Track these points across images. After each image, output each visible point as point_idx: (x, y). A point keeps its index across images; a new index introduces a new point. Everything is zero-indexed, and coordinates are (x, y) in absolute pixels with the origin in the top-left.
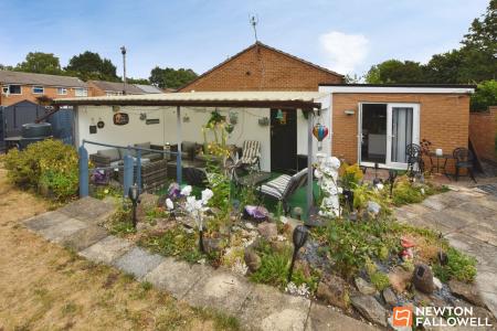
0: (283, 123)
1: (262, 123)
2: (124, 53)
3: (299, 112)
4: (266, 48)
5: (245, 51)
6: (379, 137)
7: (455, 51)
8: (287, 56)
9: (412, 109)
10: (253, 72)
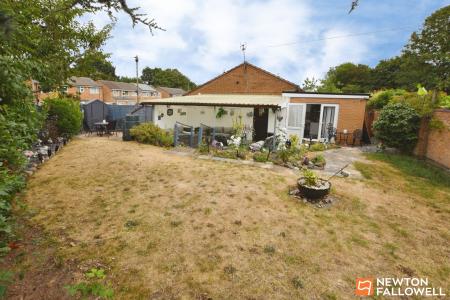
0: (261, 116)
1: (249, 115)
2: (137, 61)
3: (270, 110)
4: (251, 66)
5: (237, 67)
6: (316, 124)
7: (398, 58)
8: (264, 72)
9: (333, 108)
10: (241, 82)
